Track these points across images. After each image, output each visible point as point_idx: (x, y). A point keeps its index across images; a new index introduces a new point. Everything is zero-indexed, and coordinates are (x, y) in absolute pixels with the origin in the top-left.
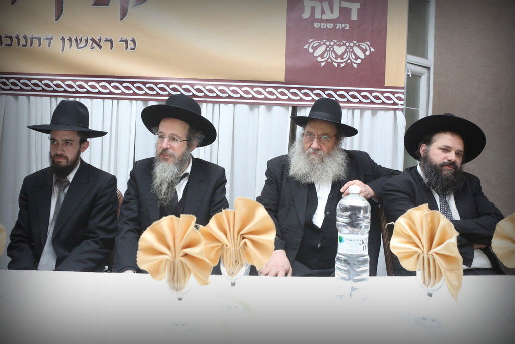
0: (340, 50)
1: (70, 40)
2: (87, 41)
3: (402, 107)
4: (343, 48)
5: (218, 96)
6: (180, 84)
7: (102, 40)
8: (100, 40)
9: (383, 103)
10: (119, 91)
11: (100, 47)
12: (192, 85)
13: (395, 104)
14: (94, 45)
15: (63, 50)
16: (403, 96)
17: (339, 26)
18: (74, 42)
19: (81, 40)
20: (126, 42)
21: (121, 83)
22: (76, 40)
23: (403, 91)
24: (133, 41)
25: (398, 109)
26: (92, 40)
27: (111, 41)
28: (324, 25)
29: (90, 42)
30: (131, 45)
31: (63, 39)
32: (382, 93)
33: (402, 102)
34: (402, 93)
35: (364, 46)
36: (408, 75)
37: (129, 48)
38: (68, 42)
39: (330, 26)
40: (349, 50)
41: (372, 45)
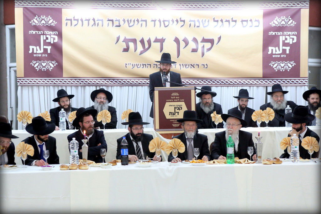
0: (282, 65)
1: (183, 65)
2: (189, 65)
3: (307, 85)
4: (284, 64)
5: (238, 84)
6: (224, 80)
7: (195, 64)
8: (194, 65)
9: (300, 84)
10: (202, 83)
11: (194, 67)
12: (229, 80)
13: (304, 84)
14: (192, 67)
15: (181, 69)
16: (307, 81)
17: (282, 56)
18: (184, 65)
19: (187, 65)
20: (204, 65)
21: (202, 80)
22: (185, 65)
23: (307, 78)
24: (207, 65)
25: (305, 86)
26: (191, 65)
27: (198, 65)
28: (276, 56)
29: (190, 66)
30: (206, 66)
31: (180, 65)
32: (299, 80)
33: (307, 83)
34: (307, 79)
35: (292, 63)
36: (309, 73)
37: (205, 67)
38: (182, 66)
39: (279, 56)
40: (286, 65)
41: (294, 62)
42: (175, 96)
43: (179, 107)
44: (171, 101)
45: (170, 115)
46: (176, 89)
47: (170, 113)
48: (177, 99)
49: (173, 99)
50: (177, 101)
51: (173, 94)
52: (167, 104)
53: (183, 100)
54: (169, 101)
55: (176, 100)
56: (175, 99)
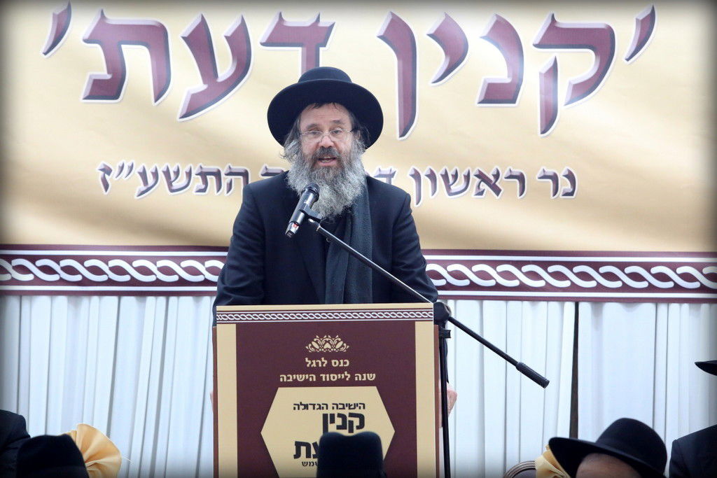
1: (432, 176)
2: (467, 177)
6: (673, 267)
7: (502, 176)
8: (497, 176)
10: (541, 284)
11: (497, 191)
14: (484, 186)
15: (419, 199)
18: (440, 181)
19: (455, 176)
20: (554, 178)
21: (545, 265)
22: (445, 177)
24: (570, 177)
26: (481, 176)
27: (521, 178)
29: (474, 181)
30: (565, 185)
31: (416, 176)
37: (560, 192)
38: (426, 182)
42: (330, 356)
43: (346, 412)
44: (306, 384)
45: (297, 455)
46: (332, 318)
47: (298, 445)
48: (339, 370)
49: (317, 371)
50: (341, 383)
51: (315, 345)
52: (285, 398)
53: (372, 377)
54: (296, 384)
55: (334, 377)
56: (329, 369)
